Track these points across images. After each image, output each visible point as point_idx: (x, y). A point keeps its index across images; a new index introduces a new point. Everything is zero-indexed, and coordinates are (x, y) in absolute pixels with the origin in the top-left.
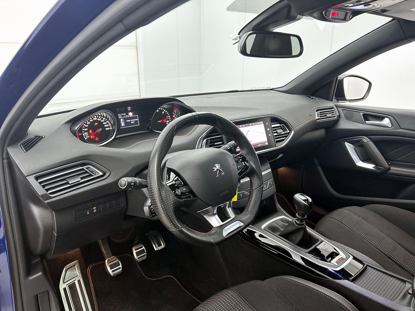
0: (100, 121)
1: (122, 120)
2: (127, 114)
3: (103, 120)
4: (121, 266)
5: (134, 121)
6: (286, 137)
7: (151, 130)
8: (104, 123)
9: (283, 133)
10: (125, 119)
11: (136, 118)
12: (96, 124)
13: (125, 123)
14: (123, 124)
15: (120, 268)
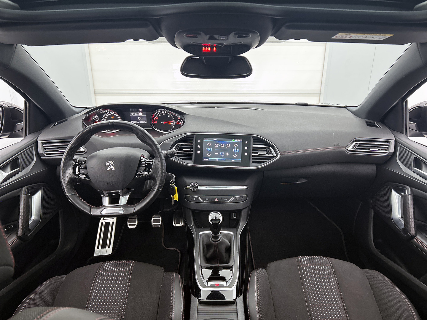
2: (138, 114)
3: (117, 116)
4: (136, 224)
6: (269, 159)
7: (153, 128)
9: (267, 155)
12: (113, 117)
15: (135, 225)
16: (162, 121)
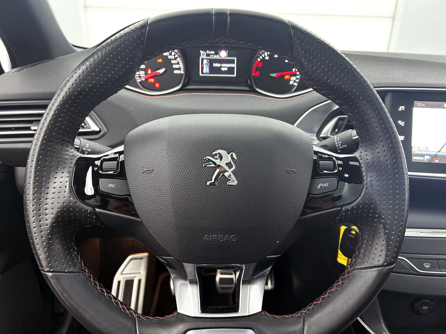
0: (167, 56)
1: (205, 61)
2: (217, 53)
3: (171, 56)
5: (228, 68)
7: (251, 86)
8: (173, 62)
10: (211, 62)
11: (232, 62)
12: (160, 60)
13: (211, 67)
14: (206, 70)
16: (273, 72)
